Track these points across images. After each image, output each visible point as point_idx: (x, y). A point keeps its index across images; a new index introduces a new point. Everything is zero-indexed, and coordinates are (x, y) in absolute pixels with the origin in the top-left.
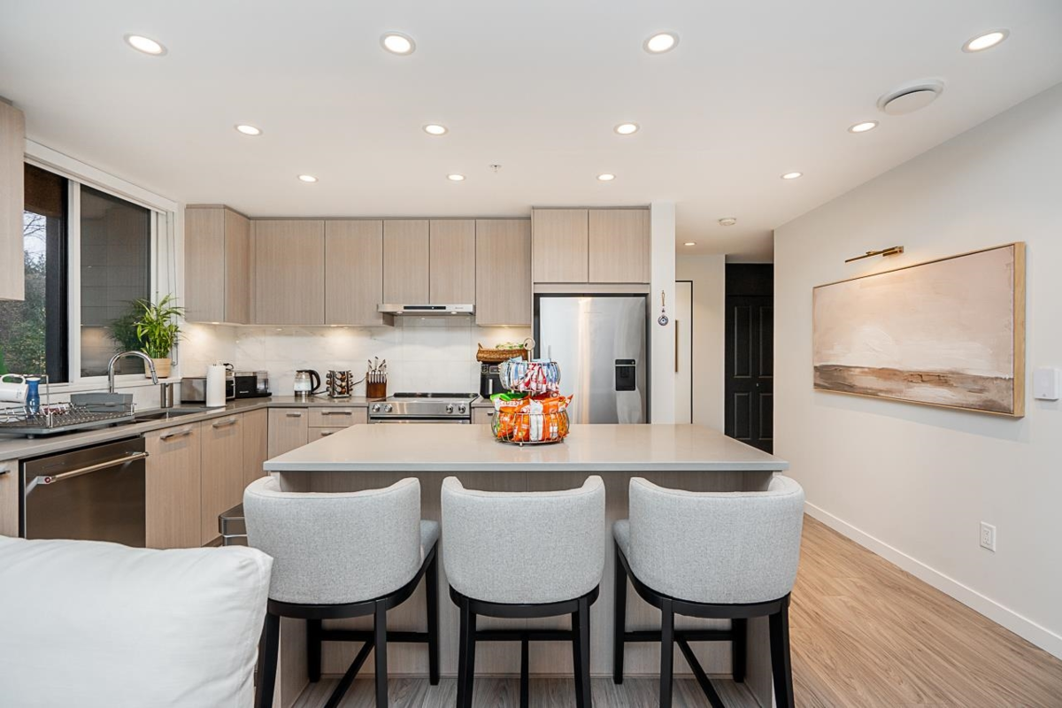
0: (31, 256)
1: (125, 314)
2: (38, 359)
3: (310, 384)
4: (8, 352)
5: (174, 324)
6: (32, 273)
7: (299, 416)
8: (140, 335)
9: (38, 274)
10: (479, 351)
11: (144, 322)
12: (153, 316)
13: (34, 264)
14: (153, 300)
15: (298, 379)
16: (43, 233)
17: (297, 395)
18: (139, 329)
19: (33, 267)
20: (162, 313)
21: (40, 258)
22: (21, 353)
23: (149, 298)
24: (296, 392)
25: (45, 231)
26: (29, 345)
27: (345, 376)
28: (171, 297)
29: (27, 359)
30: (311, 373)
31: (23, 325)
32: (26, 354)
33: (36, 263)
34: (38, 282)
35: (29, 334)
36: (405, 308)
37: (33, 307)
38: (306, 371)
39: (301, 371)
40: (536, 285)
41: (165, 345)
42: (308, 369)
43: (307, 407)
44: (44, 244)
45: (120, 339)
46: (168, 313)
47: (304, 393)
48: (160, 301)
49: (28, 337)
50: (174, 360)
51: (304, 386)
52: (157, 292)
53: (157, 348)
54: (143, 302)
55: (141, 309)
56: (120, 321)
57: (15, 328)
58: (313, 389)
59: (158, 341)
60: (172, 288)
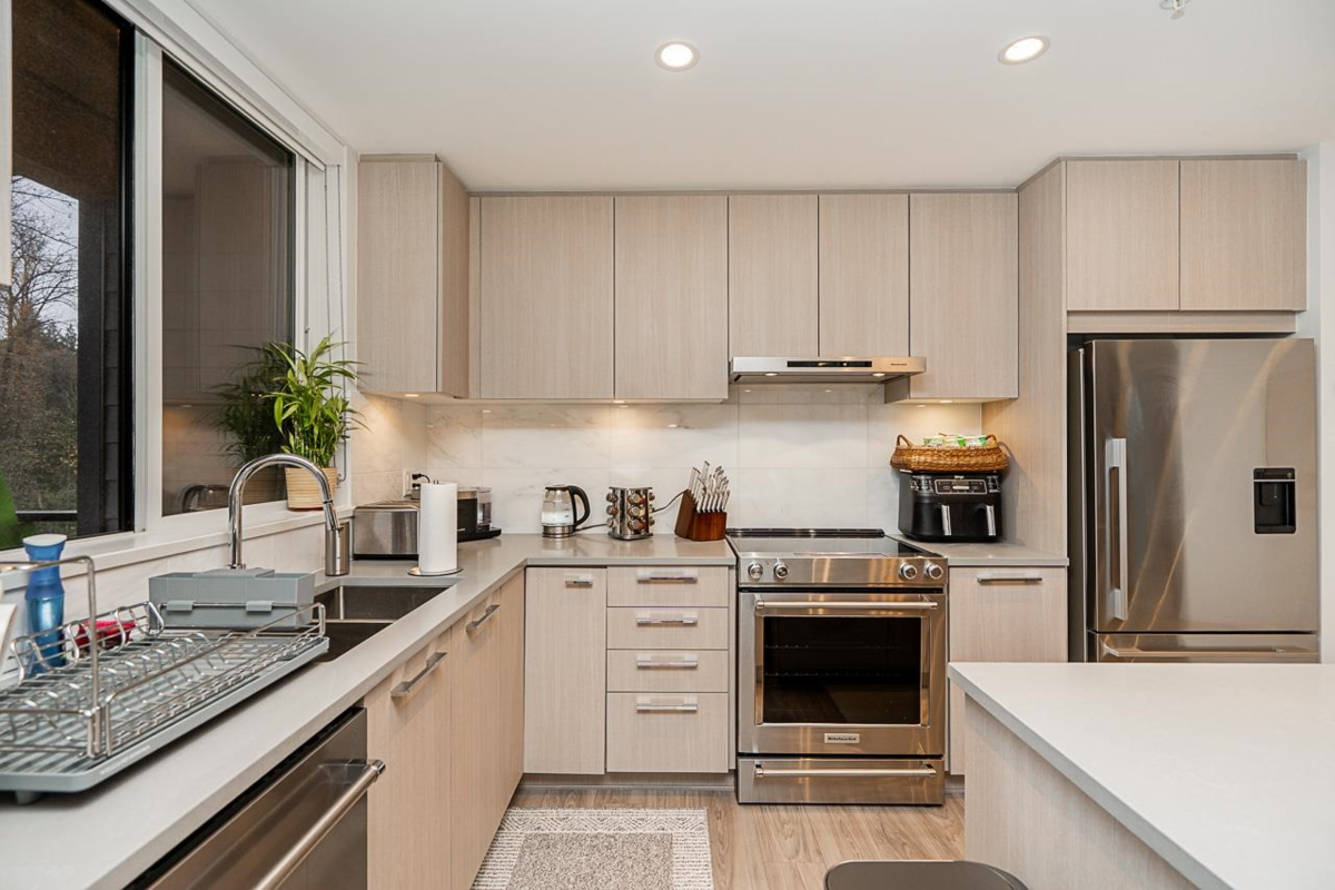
0: (59, 326)
1: (245, 373)
2: (66, 456)
3: (571, 513)
4: (28, 447)
5: (341, 395)
6: (59, 349)
7: (587, 585)
8: (279, 419)
9: (65, 350)
10: (899, 452)
11: (288, 391)
12: (303, 380)
13: (62, 338)
14: (299, 345)
15: (548, 505)
16: (75, 298)
17: (547, 532)
18: (278, 406)
19: (59, 341)
20: (318, 372)
21: (68, 330)
22: (44, 448)
23: (291, 339)
24: (546, 528)
25: (76, 294)
26: (54, 439)
27: (645, 497)
28: (332, 341)
29: (52, 457)
30: (574, 491)
31: (47, 413)
32: (51, 450)
33: (64, 335)
34: (66, 359)
35: (55, 424)
36: (791, 364)
37: (59, 391)
38: (564, 489)
39: (555, 489)
40: (1073, 318)
41: (325, 439)
42: (567, 485)
43: (605, 567)
44: (77, 312)
45: (233, 428)
46: (329, 373)
47: (559, 530)
48: (314, 346)
49: (53, 429)
50: (341, 471)
51: (560, 518)
52: (306, 332)
53: (311, 446)
54: (282, 347)
55: (276, 363)
56: (238, 387)
57: (37, 416)
58: (577, 523)
59: (316, 431)
60: (336, 324)
